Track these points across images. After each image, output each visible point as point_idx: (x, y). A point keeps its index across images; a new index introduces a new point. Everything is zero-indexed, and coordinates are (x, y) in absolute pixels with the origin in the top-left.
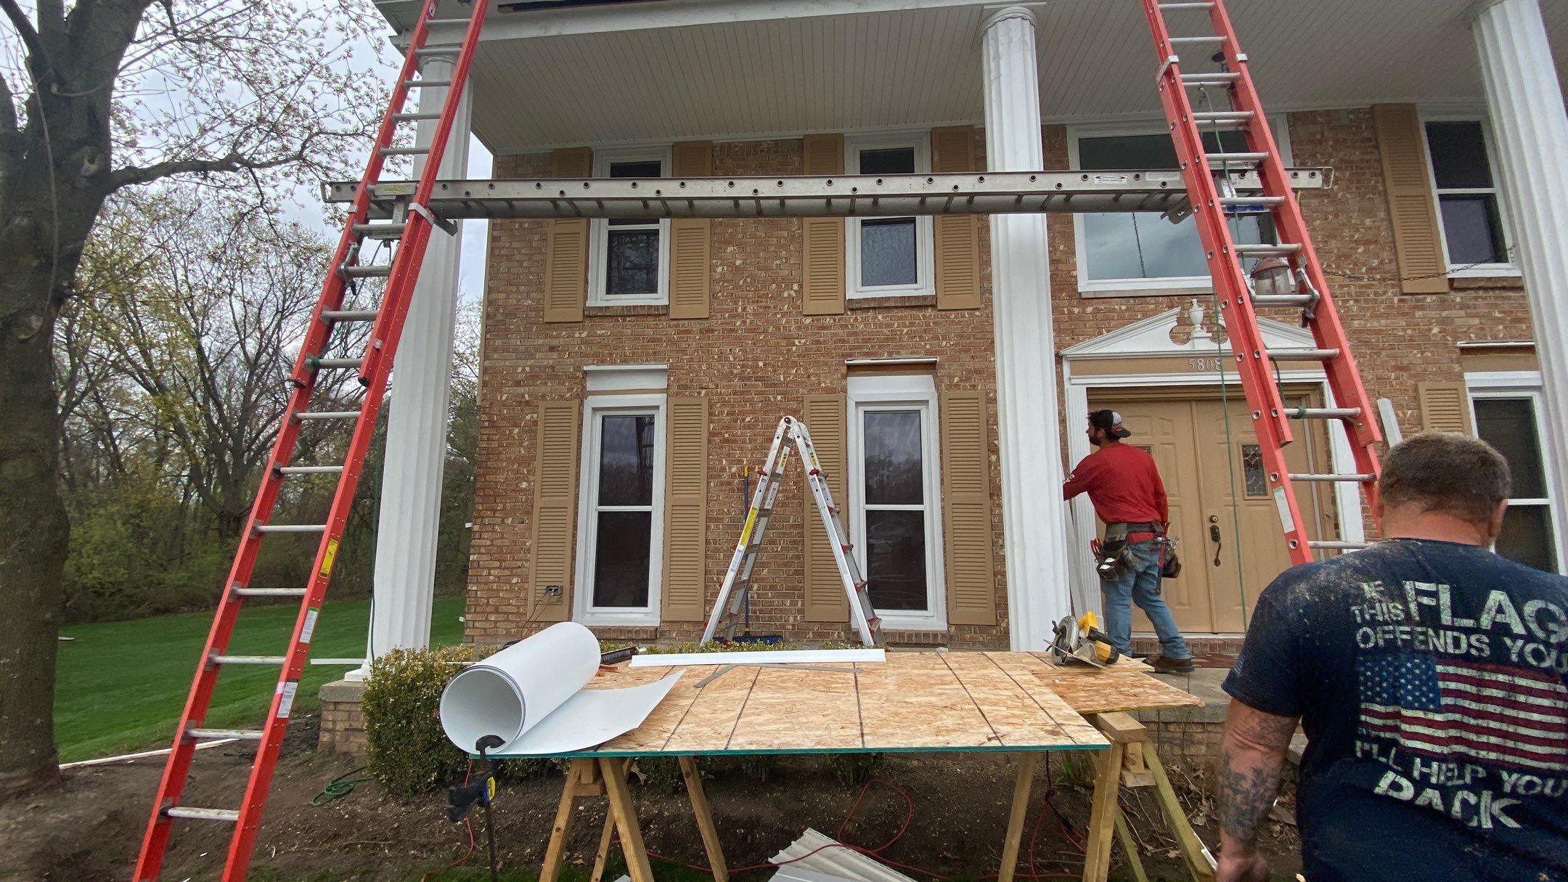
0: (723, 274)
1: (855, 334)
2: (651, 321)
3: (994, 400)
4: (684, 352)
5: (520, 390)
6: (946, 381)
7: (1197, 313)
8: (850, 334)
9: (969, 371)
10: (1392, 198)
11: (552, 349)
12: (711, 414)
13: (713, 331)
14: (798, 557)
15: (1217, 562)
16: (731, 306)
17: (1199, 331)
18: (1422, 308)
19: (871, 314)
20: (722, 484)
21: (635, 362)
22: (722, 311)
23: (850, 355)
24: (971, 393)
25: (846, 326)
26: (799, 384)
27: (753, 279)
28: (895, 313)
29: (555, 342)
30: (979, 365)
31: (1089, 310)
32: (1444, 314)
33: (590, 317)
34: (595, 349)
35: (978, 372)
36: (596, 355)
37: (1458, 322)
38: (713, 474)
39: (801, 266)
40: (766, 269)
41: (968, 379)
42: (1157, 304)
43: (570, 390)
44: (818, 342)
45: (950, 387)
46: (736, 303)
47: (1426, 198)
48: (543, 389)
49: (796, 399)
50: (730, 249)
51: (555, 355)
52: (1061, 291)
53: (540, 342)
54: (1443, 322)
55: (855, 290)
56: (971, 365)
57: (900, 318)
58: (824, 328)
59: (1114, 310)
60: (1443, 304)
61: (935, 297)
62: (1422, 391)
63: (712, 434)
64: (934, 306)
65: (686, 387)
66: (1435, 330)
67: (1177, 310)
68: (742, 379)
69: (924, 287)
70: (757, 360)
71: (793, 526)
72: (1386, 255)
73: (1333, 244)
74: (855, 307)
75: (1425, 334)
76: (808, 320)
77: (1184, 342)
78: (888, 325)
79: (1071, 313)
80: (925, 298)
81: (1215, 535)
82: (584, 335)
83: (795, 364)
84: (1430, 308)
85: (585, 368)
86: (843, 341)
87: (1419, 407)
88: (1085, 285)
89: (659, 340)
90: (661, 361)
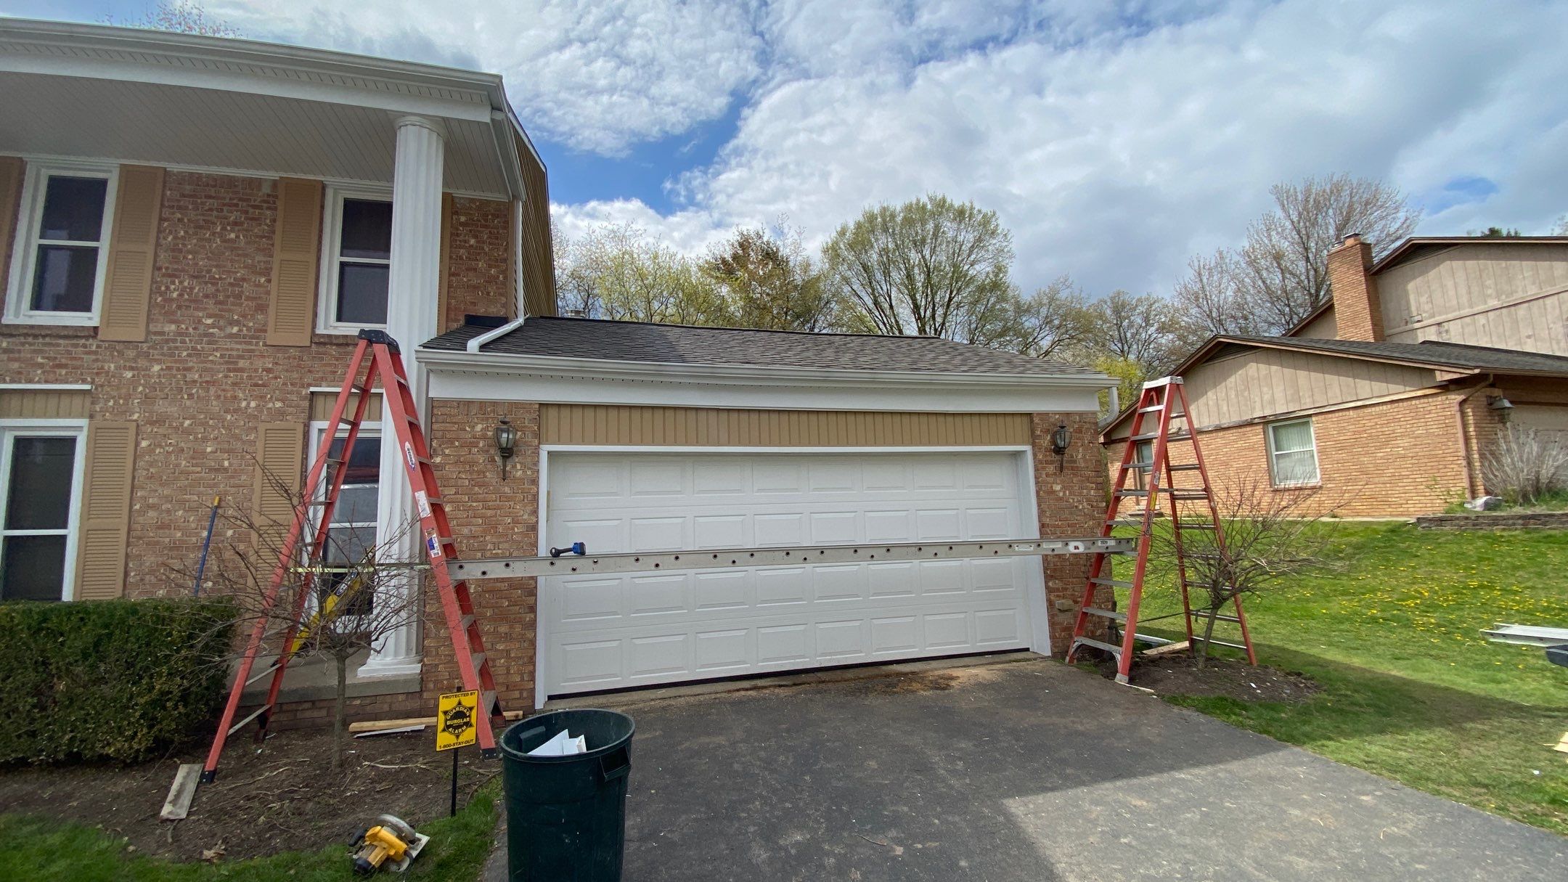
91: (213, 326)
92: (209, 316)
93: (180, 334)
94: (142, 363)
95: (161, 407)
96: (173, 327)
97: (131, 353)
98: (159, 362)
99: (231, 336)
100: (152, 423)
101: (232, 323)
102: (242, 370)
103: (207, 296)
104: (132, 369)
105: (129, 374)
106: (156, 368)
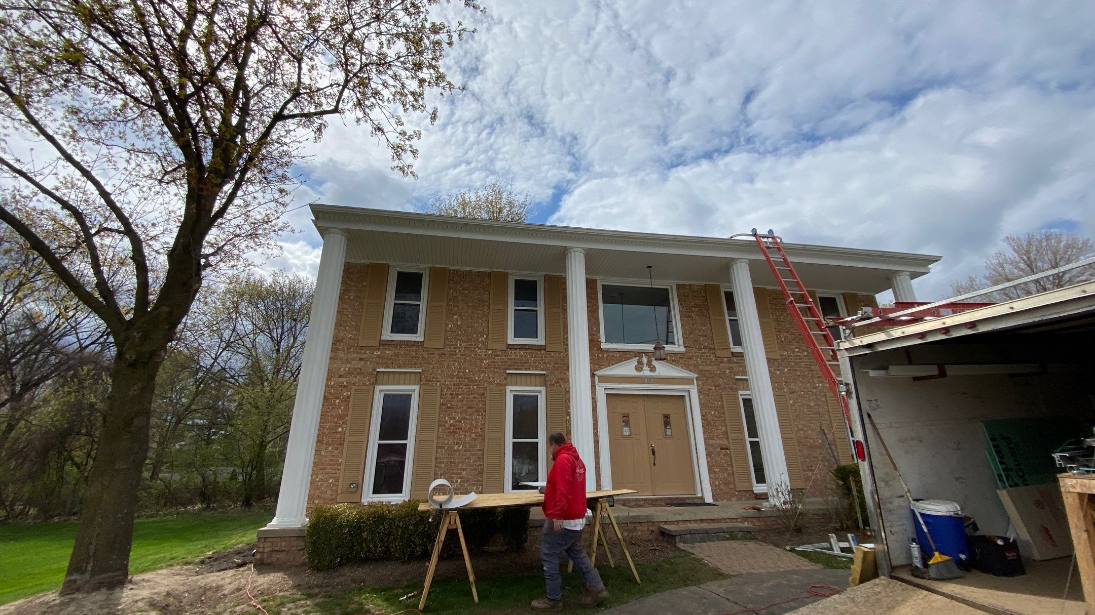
0: (451, 328)
1: (511, 359)
2: (414, 348)
3: (569, 392)
4: (430, 364)
5: (342, 380)
6: (549, 383)
7: (645, 360)
8: (509, 359)
9: (559, 379)
10: (712, 320)
11: (361, 359)
12: (442, 394)
13: (445, 354)
14: (480, 465)
15: (654, 464)
16: (454, 343)
17: (646, 368)
18: (722, 363)
19: (518, 351)
20: (445, 429)
21: (405, 367)
22: (450, 345)
23: (509, 369)
24: (559, 388)
25: (507, 356)
26: (484, 381)
27: (465, 332)
28: (529, 351)
29: (363, 356)
30: (562, 376)
31: (605, 355)
32: (731, 365)
33: (383, 344)
34: (384, 361)
35: (562, 379)
36: (385, 363)
37: (735, 369)
38: (441, 424)
39: (488, 327)
40: (472, 327)
41: (558, 382)
42: (630, 355)
43: (369, 380)
44: (494, 362)
45: (551, 385)
46: (457, 342)
47: (724, 321)
48: (355, 380)
49: (483, 388)
50: (455, 317)
51: (363, 363)
52: (595, 346)
53: (355, 356)
54: (730, 368)
55: (512, 340)
56: (559, 376)
57: (530, 353)
58: (497, 356)
59: (614, 356)
60: (730, 362)
61: (545, 346)
62: (724, 396)
63: (442, 404)
64: (545, 350)
65: (430, 381)
66: (727, 371)
67: (637, 358)
68: (458, 378)
69: (540, 341)
70: (465, 369)
71: (479, 450)
72: (710, 341)
73: (692, 336)
74: (511, 347)
75: (724, 373)
76: (490, 352)
77: (640, 371)
78: (525, 356)
79: (598, 356)
80: (541, 346)
81: (654, 453)
82: (379, 353)
83: (483, 372)
84: (725, 362)
85: (378, 370)
86: (505, 362)
87: (722, 401)
88: (604, 346)
89: (418, 357)
90: (418, 368)
91: (798, 352)
92: (797, 348)
93: (789, 356)
94: (781, 368)
95: (792, 386)
96: (786, 353)
97: (776, 364)
98: (787, 367)
99: (805, 356)
100: (791, 393)
101: (804, 351)
102: (812, 371)
103: (793, 340)
104: (779, 370)
105: (778, 372)
106: (786, 370)
